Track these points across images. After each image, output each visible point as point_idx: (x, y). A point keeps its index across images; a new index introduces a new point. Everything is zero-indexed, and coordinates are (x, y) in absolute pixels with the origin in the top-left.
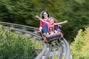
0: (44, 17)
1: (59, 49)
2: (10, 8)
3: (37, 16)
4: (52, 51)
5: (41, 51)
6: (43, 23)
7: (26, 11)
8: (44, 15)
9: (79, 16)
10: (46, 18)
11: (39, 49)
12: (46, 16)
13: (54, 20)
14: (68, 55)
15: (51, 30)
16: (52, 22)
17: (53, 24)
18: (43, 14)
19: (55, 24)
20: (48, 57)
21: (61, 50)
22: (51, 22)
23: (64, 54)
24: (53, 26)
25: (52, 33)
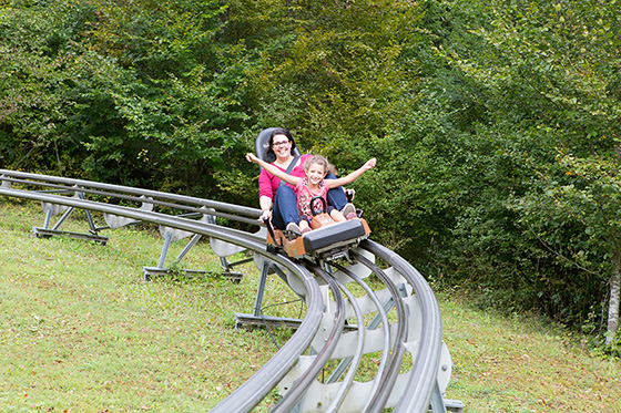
0: (277, 153)
1: (384, 317)
2: (133, 111)
3: (251, 155)
4: (351, 329)
5: (294, 331)
6: (272, 178)
7: (219, 127)
8: (275, 148)
9: (486, 150)
10: (283, 160)
11: (283, 318)
12: (283, 151)
13: (326, 166)
14: (429, 352)
15: (316, 210)
16: (316, 175)
17: (320, 184)
18: (271, 142)
19: (332, 183)
20: (329, 360)
21: (395, 327)
22: (310, 174)
23: (411, 346)
24: (321, 192)
25: (326, 221)
